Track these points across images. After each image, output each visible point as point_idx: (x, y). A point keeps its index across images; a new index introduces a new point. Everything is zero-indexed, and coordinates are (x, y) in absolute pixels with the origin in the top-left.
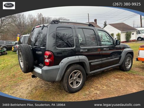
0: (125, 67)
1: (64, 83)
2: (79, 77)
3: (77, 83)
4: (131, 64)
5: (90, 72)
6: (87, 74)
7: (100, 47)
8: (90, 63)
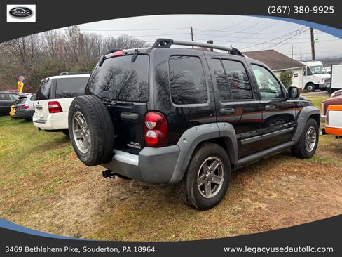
0: (304, 148)
1: (188, 186)
2: (216, 172)
3: (214, 185)
4: (315, 141)
5: (239, 161)
6: (232, 166)
7: (258, 102)
8: (239, 140)
